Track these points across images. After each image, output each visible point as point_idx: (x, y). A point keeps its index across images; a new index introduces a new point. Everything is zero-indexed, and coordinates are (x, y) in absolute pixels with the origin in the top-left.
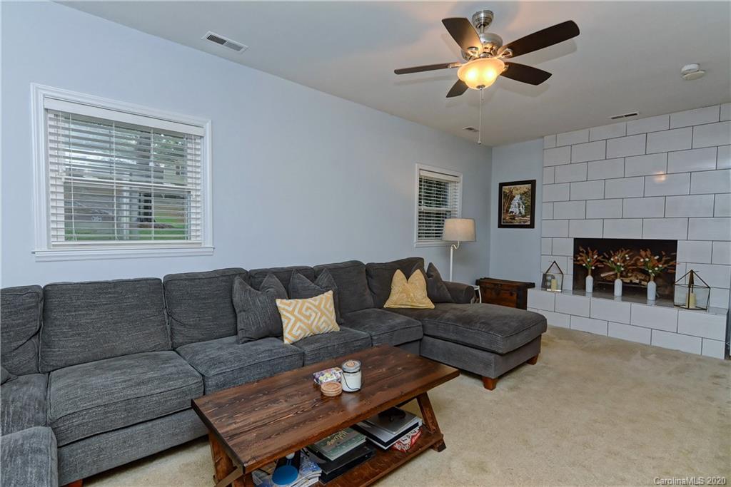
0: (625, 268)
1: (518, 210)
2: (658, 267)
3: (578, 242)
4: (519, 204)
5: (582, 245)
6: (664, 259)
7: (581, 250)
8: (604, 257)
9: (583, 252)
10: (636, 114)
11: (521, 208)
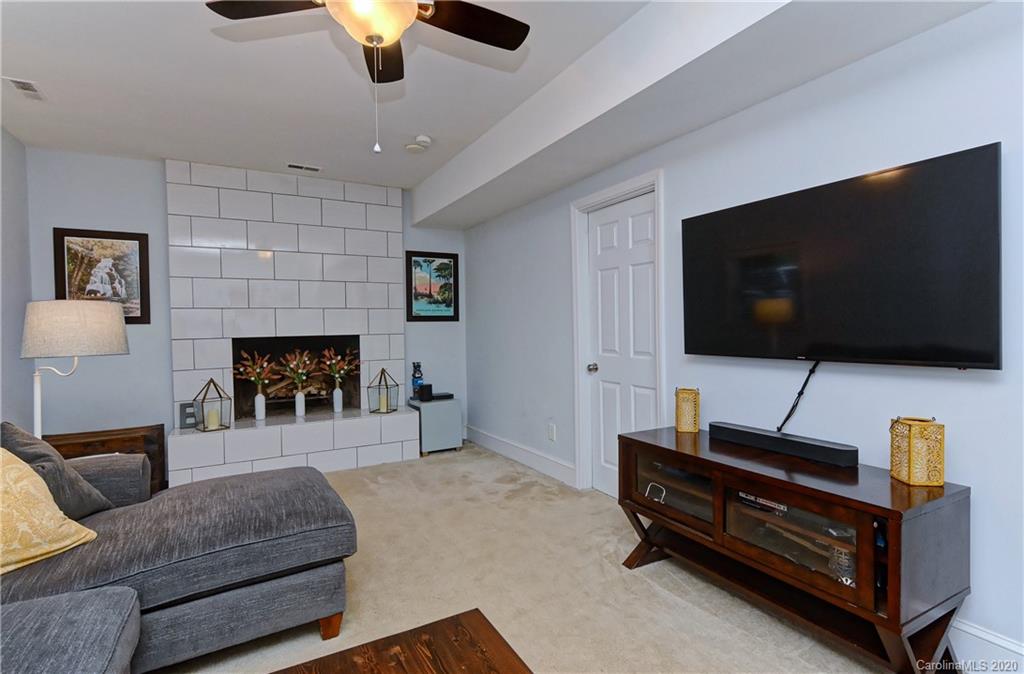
0: (307, 376)
1: (109, 287)
2: (343, 369)
3: (239, 345)
4: (110, 276)
5: (245, 349)
6: (347, 359)
7: (245, 355)
8: (281, 364)
9: (247, 359)
10: (317, 170)
11: (117, 285)
